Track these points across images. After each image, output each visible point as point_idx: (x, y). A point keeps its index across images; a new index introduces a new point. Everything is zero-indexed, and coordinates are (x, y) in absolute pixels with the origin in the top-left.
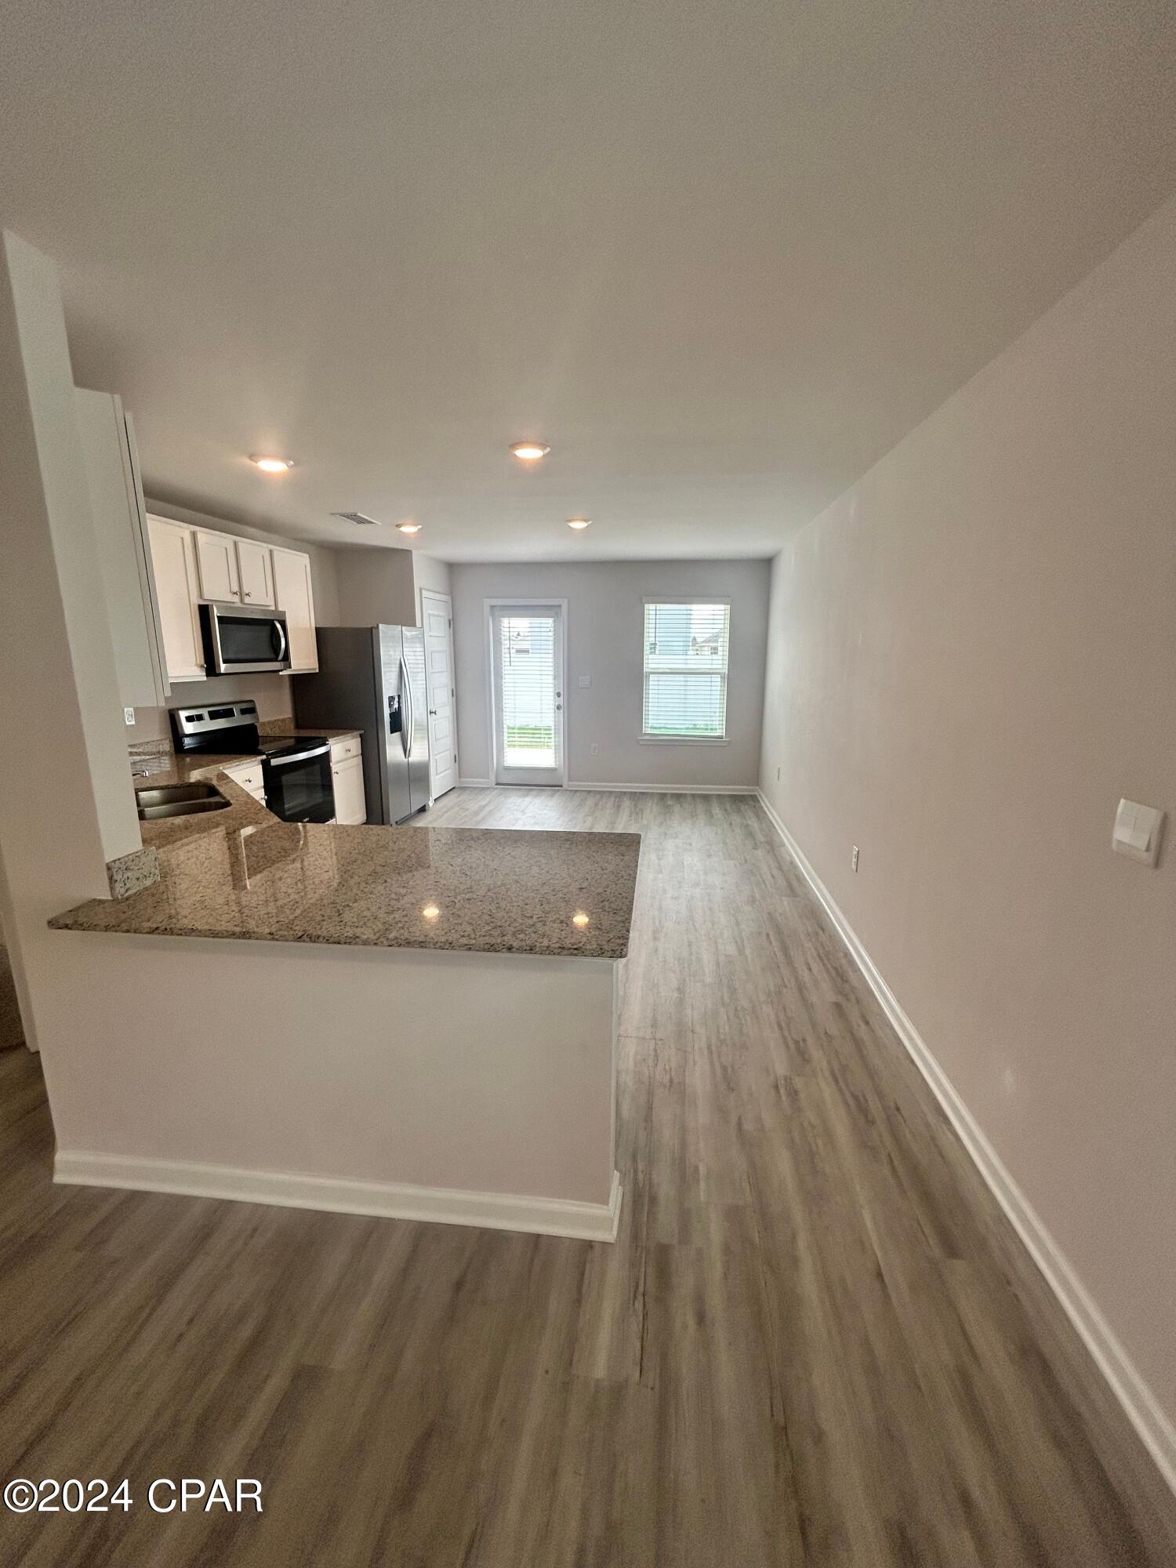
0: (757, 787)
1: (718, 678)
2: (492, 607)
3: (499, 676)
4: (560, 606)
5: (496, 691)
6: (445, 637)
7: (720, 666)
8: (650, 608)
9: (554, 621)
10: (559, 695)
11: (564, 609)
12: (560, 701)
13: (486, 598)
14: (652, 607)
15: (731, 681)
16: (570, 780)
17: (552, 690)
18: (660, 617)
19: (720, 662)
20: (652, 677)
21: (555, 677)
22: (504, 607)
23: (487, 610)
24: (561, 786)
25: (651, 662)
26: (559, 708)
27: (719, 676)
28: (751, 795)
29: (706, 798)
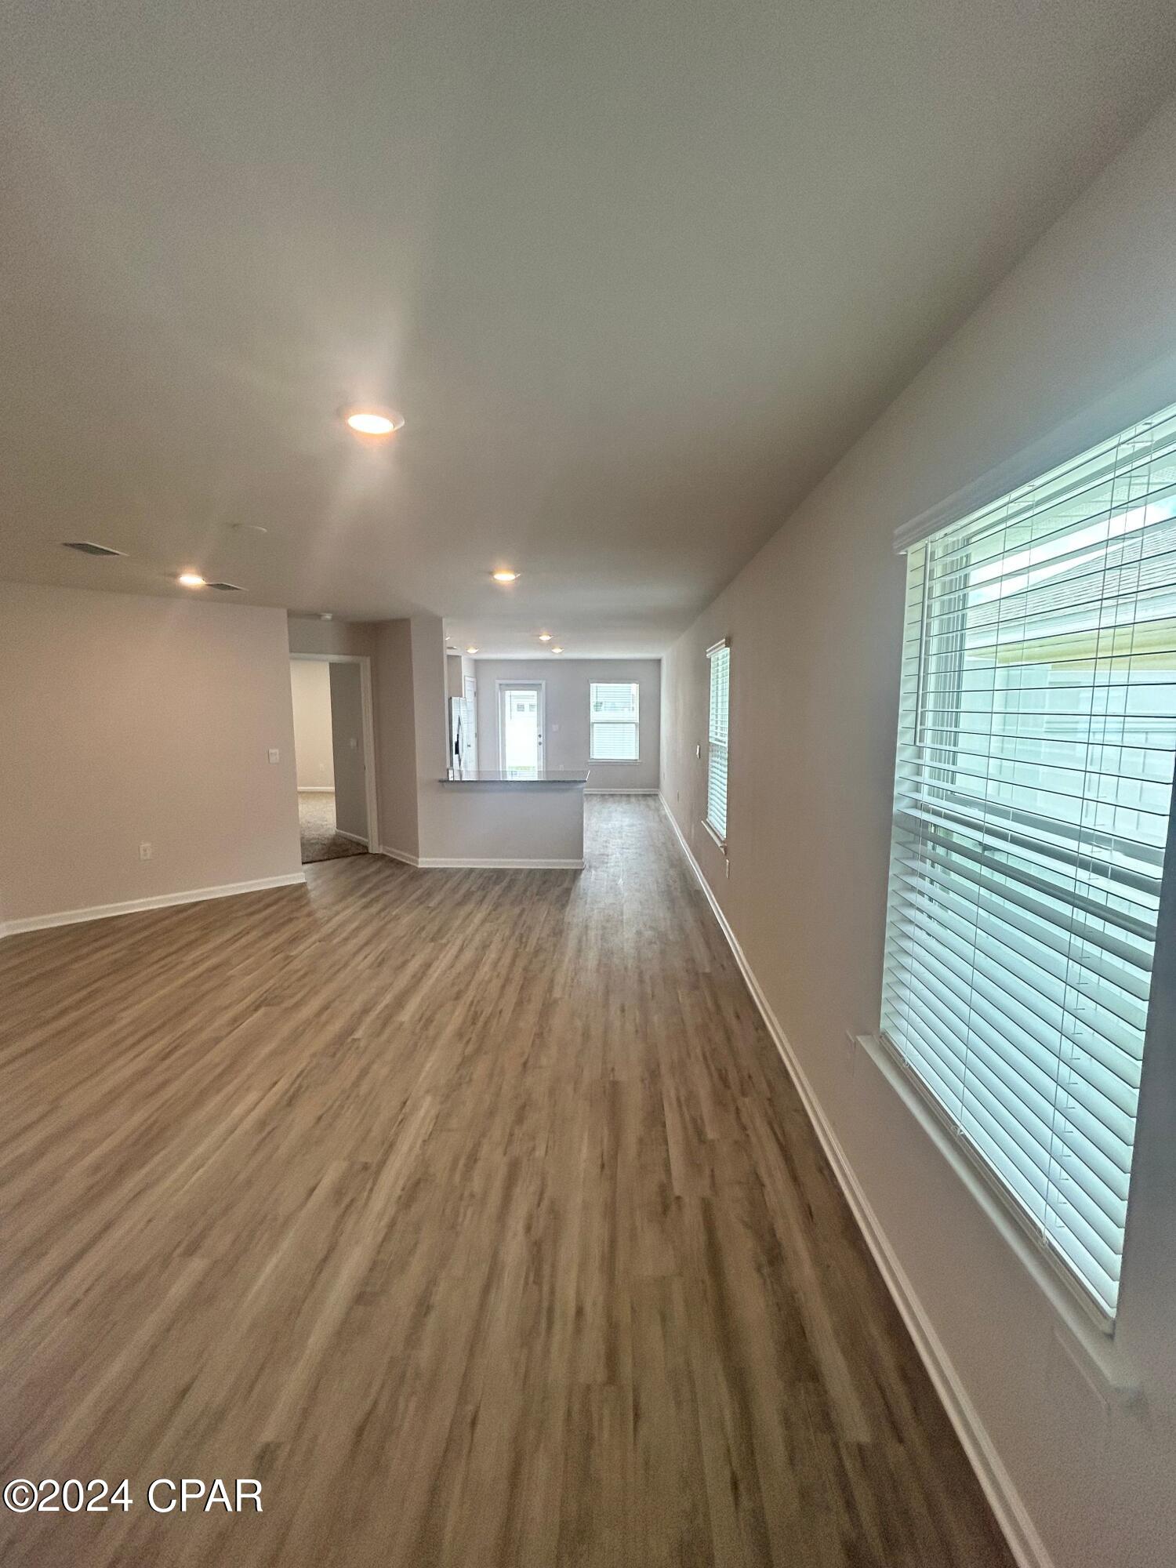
0: (656, 789)
1: (633, 726)
2: (500, 685)
3: (503, 724)
4: (541, 684)
5: (502, 743)
6: (473, 702)
7: (634, 719)
8: (593, 686)
9: (538, 693)
10: (540, 736)
11: (543, 686)
12: (541, 740)
13: (497, 680)
14: (595, 685)
15: (641, 727)
17: (536, 734)
18: (599, 691)
19: (635, 716)
20: (595, 725)
21: (538, 725)
22: (507, 685)
23: (497, 686)
25: (594, 716)
26: (540, 744)
27: (634, 724)
28: (653, 794)
29: (628, 795)
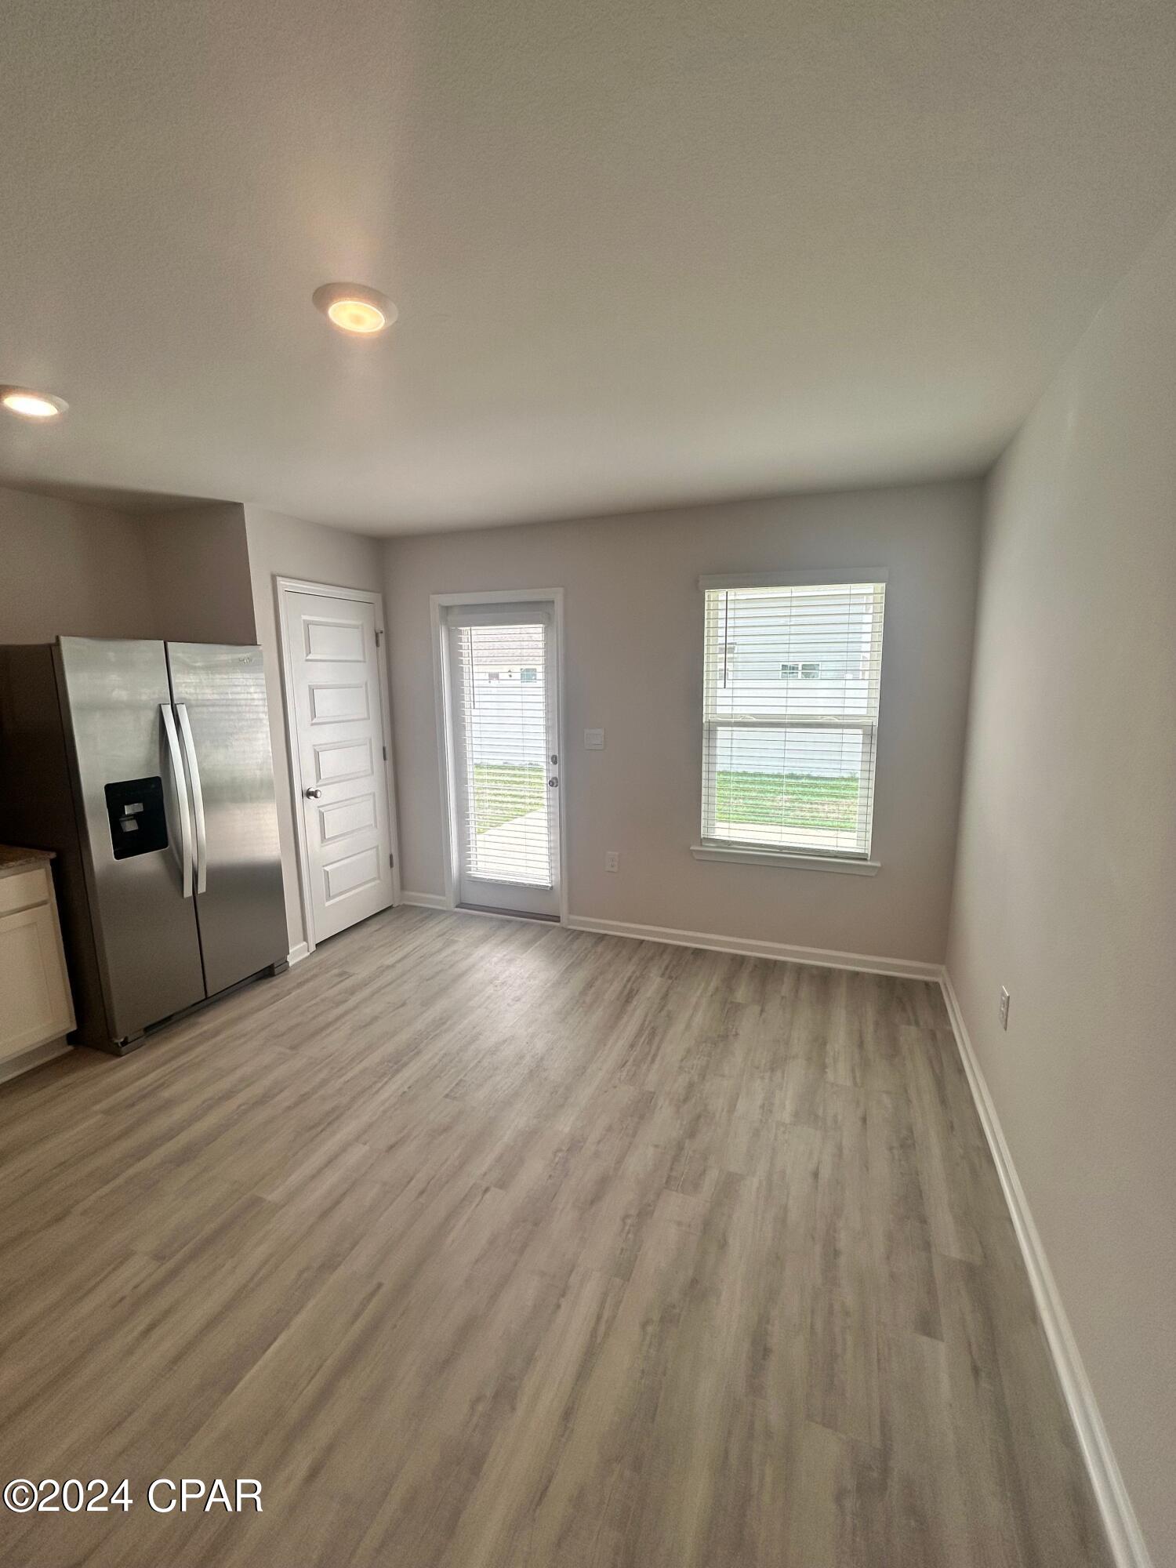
0: (943, 968)
1: (856, 737)
2: (447, 609)
3: (459, 725)
4: (552, 602)
5: (456, 750)
6: (364, 662)
7: (863, 712)
8: (715, 597)
9: (546, 632)
10: (554, 760)
11: (559, 608)
12: (555, 772)
13: (433, 594)
14: (721, 594)
16: (571, 911)
17: (543, 752)
18: (736, 615)
19: (866, 703)
20: (722, 733)
21: (548, 730)
22: (465, 609)
23: (435, 614)
24: (557, 919)
25: (718, 701)
26: (553, 783)
27: (860, 731)
28: (927, 984)
29: (824, 979)
